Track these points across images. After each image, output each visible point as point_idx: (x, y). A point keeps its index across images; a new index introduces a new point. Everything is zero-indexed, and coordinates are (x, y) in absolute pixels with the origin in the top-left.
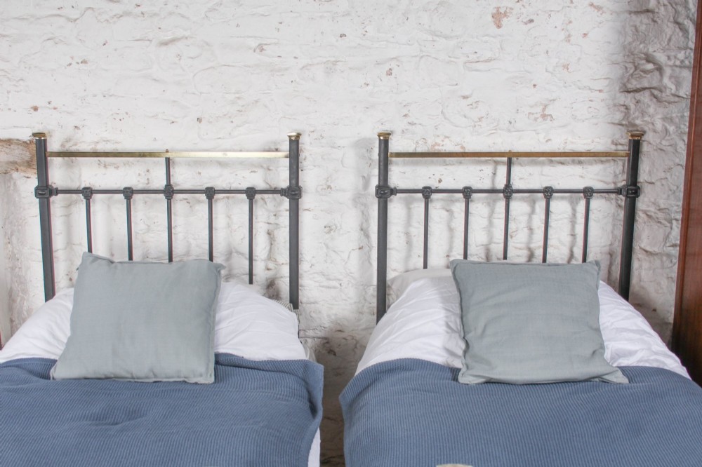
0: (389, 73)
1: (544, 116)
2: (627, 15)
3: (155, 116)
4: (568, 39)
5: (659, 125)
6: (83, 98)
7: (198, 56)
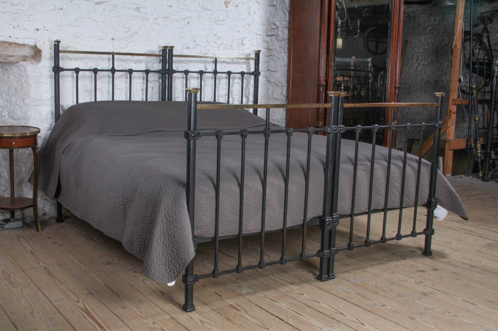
0: (188, 23)
1: (242, 44)
2: (267, 6)
3: (94, 37)
4: (249, 14)
5: (278, 49)
6: (61, 26)
7: (113, 10)
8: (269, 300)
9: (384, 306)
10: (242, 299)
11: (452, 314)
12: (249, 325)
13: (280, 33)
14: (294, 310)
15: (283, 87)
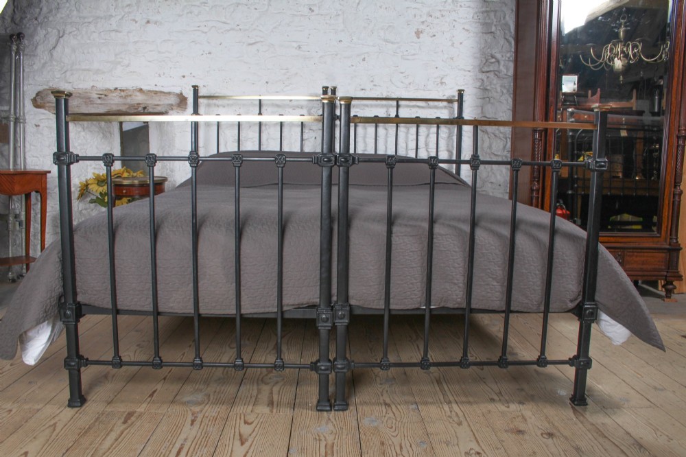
1: (442, 83)
2: (481, 34)
3: (245, 80)
4: (453, 45)
5: (499, 89)
7: (268, 51)
13: (501, 67)
15: (506, 139)
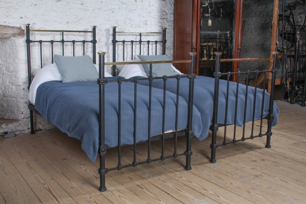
1: (146, 24)
2: (160, 1)
3: (56, 21)
5: (168, 27)
6: (36, 15)
7: (67, 5)
8: (161, 181)
9: (232, 184)
10: (145, 181)
11: (273, 189)
12: (149, 198)
13: (168, 17)
14: (176, 187)
15: (171, 49)
